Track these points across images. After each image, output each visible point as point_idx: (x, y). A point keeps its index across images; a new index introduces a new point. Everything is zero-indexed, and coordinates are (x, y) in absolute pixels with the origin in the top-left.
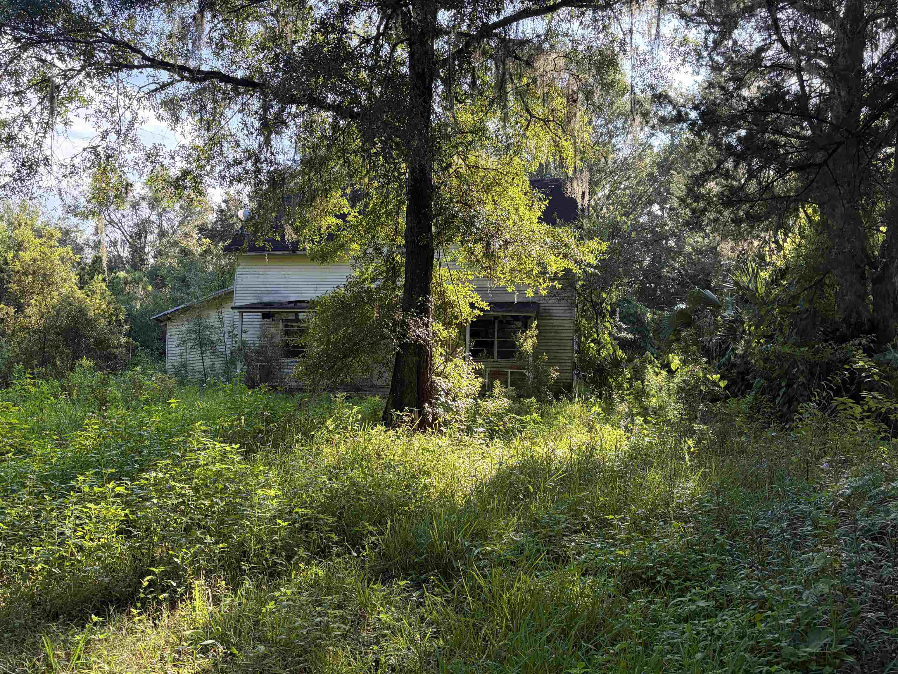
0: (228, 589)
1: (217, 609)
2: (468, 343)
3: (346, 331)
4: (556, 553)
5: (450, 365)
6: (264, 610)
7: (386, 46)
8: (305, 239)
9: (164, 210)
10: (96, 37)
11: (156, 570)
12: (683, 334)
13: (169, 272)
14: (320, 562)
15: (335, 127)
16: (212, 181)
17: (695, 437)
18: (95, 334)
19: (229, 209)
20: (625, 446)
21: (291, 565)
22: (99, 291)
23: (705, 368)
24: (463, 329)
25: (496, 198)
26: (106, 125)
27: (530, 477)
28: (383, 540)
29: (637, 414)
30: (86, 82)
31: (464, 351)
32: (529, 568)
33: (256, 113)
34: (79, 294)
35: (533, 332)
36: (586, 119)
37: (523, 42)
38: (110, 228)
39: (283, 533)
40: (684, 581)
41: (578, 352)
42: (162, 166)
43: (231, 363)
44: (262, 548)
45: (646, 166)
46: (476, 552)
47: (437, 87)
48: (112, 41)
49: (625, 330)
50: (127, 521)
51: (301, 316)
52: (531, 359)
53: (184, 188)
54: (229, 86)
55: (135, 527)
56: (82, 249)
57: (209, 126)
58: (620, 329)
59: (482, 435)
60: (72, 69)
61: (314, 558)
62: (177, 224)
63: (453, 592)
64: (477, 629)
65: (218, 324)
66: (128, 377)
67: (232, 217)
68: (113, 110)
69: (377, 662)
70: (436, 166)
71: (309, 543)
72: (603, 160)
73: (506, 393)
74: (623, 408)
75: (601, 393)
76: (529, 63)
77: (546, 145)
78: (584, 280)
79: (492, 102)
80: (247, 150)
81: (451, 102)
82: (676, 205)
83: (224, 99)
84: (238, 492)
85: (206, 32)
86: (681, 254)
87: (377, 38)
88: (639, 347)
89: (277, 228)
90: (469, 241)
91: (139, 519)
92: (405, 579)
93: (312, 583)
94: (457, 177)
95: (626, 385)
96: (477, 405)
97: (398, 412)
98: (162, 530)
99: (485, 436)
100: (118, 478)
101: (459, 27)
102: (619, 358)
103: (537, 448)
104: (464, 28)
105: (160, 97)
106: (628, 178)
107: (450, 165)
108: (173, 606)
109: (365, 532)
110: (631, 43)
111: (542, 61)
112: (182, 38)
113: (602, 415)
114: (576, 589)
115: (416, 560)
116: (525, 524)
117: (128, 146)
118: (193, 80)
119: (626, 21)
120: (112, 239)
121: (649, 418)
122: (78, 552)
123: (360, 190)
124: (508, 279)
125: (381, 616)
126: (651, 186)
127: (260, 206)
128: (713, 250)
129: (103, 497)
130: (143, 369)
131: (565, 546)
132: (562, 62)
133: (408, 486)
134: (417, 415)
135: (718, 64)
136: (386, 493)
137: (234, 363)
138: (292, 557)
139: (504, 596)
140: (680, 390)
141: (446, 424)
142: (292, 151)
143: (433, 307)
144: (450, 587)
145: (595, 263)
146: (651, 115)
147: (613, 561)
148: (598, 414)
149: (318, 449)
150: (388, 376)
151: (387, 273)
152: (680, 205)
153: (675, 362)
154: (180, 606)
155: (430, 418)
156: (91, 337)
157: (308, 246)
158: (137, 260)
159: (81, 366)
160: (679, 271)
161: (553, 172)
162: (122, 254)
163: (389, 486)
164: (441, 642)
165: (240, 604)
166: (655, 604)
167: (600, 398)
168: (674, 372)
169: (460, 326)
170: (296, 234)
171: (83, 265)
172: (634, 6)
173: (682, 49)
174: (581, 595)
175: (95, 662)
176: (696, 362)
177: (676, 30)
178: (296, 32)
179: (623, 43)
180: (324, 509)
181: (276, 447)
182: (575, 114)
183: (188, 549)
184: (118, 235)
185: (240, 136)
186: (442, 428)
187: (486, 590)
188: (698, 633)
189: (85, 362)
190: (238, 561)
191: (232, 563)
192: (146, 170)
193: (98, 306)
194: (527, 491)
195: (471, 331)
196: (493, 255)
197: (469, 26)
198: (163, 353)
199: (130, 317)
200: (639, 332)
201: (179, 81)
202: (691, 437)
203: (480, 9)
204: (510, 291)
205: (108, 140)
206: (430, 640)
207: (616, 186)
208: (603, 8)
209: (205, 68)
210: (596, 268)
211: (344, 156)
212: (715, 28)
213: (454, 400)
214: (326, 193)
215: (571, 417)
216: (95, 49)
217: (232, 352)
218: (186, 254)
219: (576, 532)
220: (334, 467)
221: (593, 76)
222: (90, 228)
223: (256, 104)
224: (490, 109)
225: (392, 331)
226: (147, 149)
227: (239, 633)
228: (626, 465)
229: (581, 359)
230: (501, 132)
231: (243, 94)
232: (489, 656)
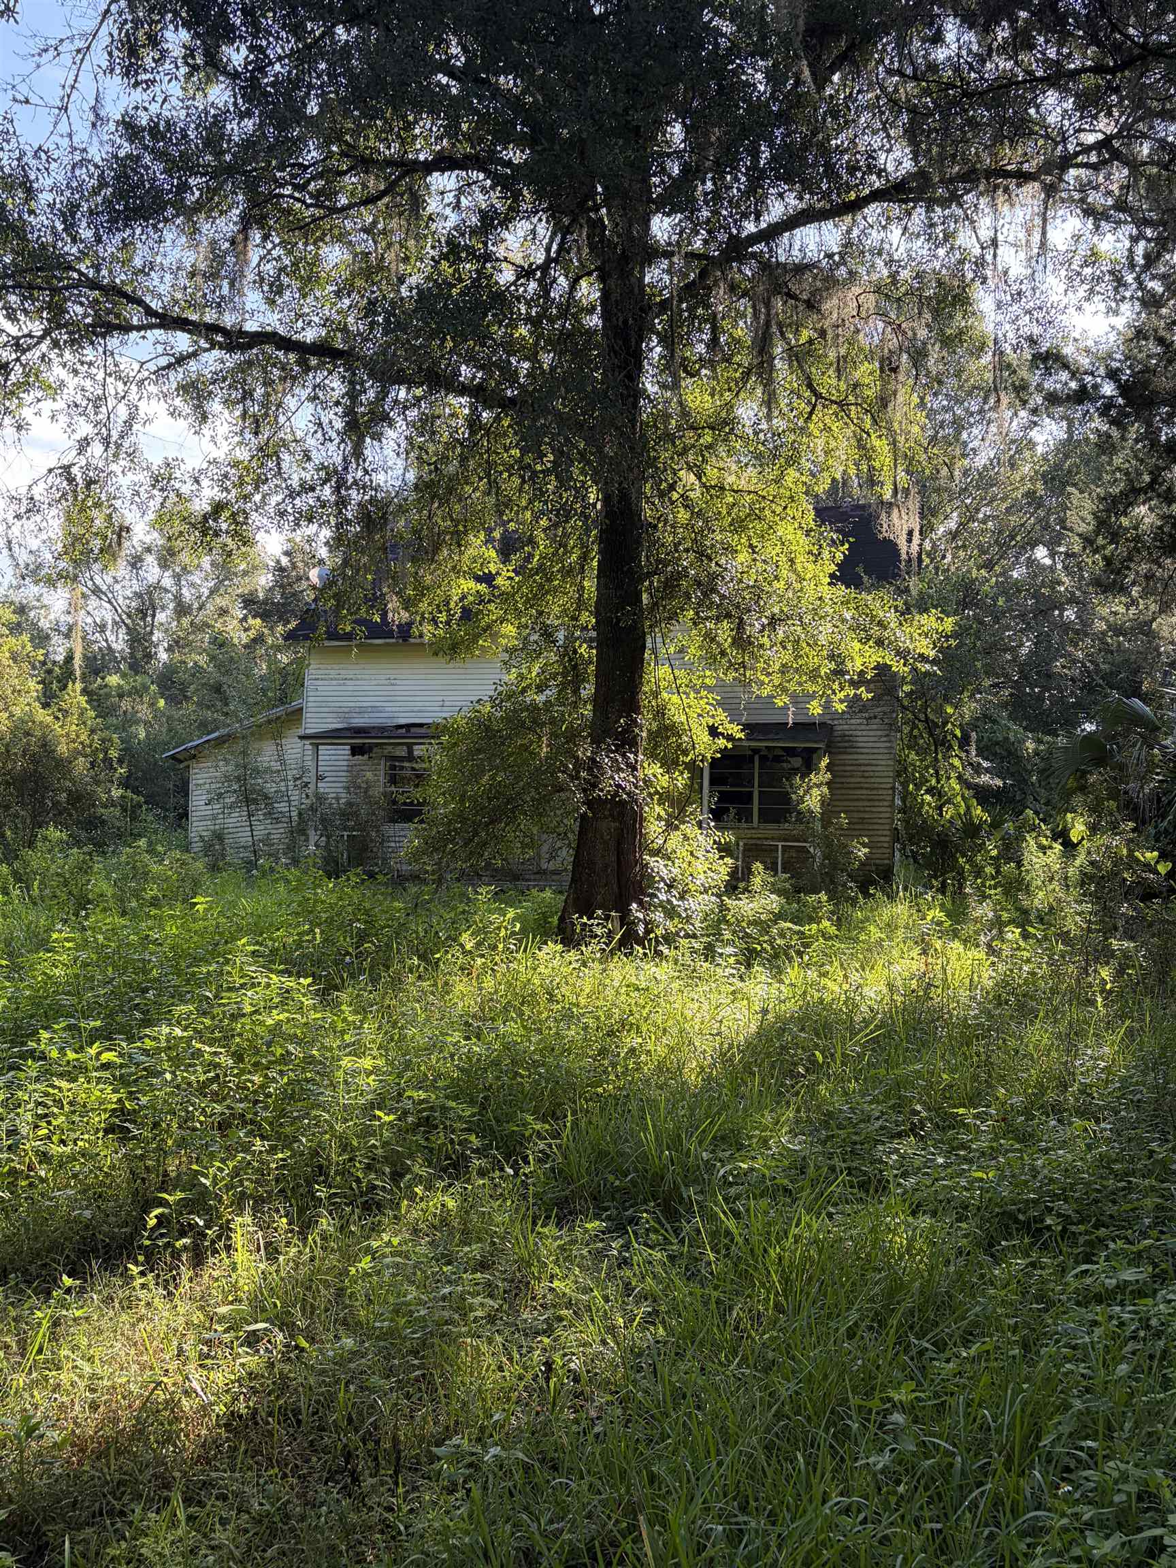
0: (292, 1231)
1: (274, 1267)
2: (706, 798)
3: (493, 778)
4: (865, 1173)
5: (676, 837)
6: (353, 1271)
7: (562, 280)
8: (423, 618)
9: (184, 569)
10: (69, 278)
11: (170, 1199)
12: (1092, 779)
13: (193, 675)
14: (450, 1185)
15: (473, 423)
16: (265, 521)
17: (1114, 963)
18: (68, 784)
19: (294, 566)
20: (987, 978)
21: (400, 1189)
22: (74, 710)
23: (1130, 841)
24: (697, 772)
25: (754, 542)
26: (85, 429)
27: (817, 1035)
28: (559, 1147)
29: (1010, 922)
30: (52, 356)
31: (699, 812)
32: (816, 1200)
33: (337, 403)
34: (43, 716)
35: (821, 776)
36: (915, 399)
37: (801, 269)
38: (93, 602)
39: (386, 1134)
40: (1096, 1227)
41: (903, 810)
42: (179, 495)
43: (299, 831)
44: (351, 1160)
45: (1022, 479)
46: (722, 1172)
47: (651, 350)
48: (94, 285)
49: (987, 770)
50: (120, 1111)
51: (418, 751)
52: (818, 826)
53: (217, 534)
54: (292, 357)
55: (134, 1122)
56: (48, 637)
57: (258, 427)
58: (978, 770)
59: (732, 960)
60: (30, 336)
61: (441, 1178)
62: (206, 593)
63: (682, 1242)
64: (724, 1309)
65: (276, 766)
66: (123, 858)
67: (299, 579)
68: (98, 401)
69: (549, 1365)
70: (647, 488)
71: (431, 1150)
72: (944, 471)
73: (773, 884)
74: (984, 911)
75: (944, 884)
76: (812, 305)
77: (844, 447)
78: (911, 683)
79: (747, 375)
80: (323, 467)
81: (675, 375)
82: (1077, 548)
83: (283, 379)
84: (310, 1060)
85: (254, 264)
86: (1086, 635)
87: (545, 268)
88: (1012, 800)
89: (376, 601)
90: (707, 618)
91: (142, 1108)
92: (597, 1217)
93: (436, 1222)
94: (686, 507)
95: (989, 870)
96: (723, 908)
97: (585, 920)
98: (180, 1127)
99: (738, 962)
100: (105, 1035)
101: (689, 244)
102: (977, 821)
103: (830, 984)
104: (698, 244)
105: (177, 377)
106: (991, 501)
107: (672, 487)
108: (198, 1260)
109: (527, 1134)
110: (994, 264)
111: (835, 301)
112: (212, 275)
113: (946, 925)
114: (901, 1240)
115: (617, 1183)
116: (809, 1120)
117: (122, 463)
118: (230, 348)
119: (985, 225)
120: (98, 620)
121: (1031, 930)
122: (40, 1162)
123: (516, 531)
124: (776, 682)
125: (556, 1284)
126: (1032, 515)
127: (346, 562)
128: (1144, 628)
129: (82, 1069)
130: (150, 843)
131: (881, 1162)
132: (870, 301)
133: (603, 1052)
134: (617, 924)
135: (1154, 296)
136: (564, 1062)
137: (303, 832)
138: (402, 1176)
139: (771, 1251)
140: (1085, 879)
141: (669, 939)
142: (400, 463)
143: (644, 734)
144: (677, 1231)
145: (932, 654)
146: (1032, 389)
147: (966, 1189)
148: (939, 923)
149: (446, 984)
150: (566, 856)
151: (564, 675)
152: (1084, 548)
153: (1078, 829)
154: (211, 1260)
155: (641, 929)
156: (62, 790)
157: (427, 628)
158: (139, 655)
159: (45, 839)
160: (1084, 665)
161: (856, 491)
162: (114, 646)
163: (569, 1051)
164: (661, 1331)
165: (312, 1259)
166: (1042, 1268)
167: (943, 893)
168: (1075, 846)
169: (692, 767)
170: (406, 609)
171: (50, 665)
172: (1001, 197)
173: (1088, 271)
174: (908, 1251)
175: (67, 1357)
176: (1114, 828)
177: (1077, 238)
178: (406, 259)
179: (980, 263)
180: (458, 1091)
181: (374, 980)
182: (895, 393)
183: (223, 1161)
184: (106, 614)
185: (311, 442)
186: (661, 948)
187: (740, 1240)
188: (1122, 1324)
189: (55, 833)
190: (309, 1184)
191: (299, 1186)
192: (152, 503)
193: (73, 736)
194: (813, 1061)
195: (711, 774)
196: (751, 643)
197: (706, 242)
198: (183, 815)
199: (128, 754)
200: (1012, 775)
201: (206, 350)
202: (1107, 963)
203: (724, 212)
204: (781, 704)
205: (89, 454)
206: (642, 1327)
207: (969, 515)
208: (945, 203)
209: (251, 326)
210: (934, 662)
211: (488, 475)
212: (1149, 232)
213: (682, 898)
214: (459, 539)
215: (891, 927)
216: (66, 300)
217: (300, 814)
218: (221, 646)
219: (899, 1135)
220: (474, 1016)
221: (928, 325)
222: (61, 602)
223: (337, 386)
224: (745, 383)
225: (572, 778)
226: (155, 467)
227: (309, 1311)
228: (990, 1016)
229: (907, 822)
230: (764, 426)
231: (316, 369)
232: (744, 1359)
